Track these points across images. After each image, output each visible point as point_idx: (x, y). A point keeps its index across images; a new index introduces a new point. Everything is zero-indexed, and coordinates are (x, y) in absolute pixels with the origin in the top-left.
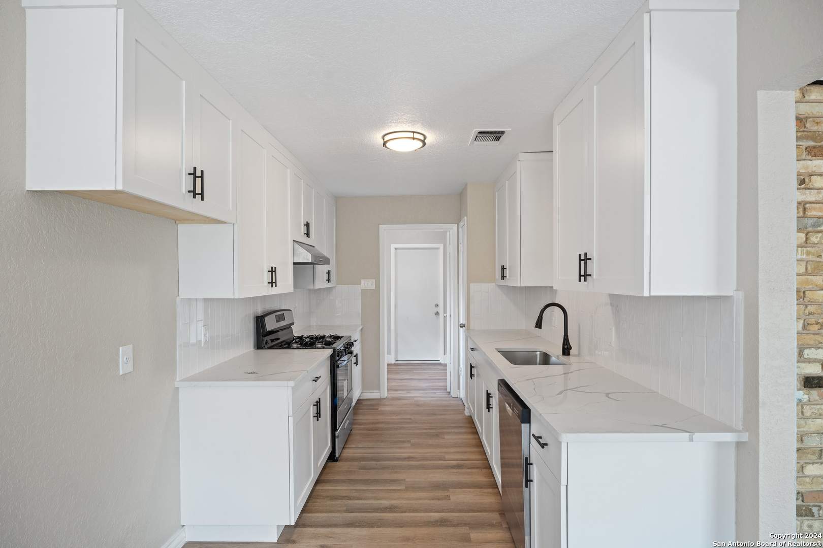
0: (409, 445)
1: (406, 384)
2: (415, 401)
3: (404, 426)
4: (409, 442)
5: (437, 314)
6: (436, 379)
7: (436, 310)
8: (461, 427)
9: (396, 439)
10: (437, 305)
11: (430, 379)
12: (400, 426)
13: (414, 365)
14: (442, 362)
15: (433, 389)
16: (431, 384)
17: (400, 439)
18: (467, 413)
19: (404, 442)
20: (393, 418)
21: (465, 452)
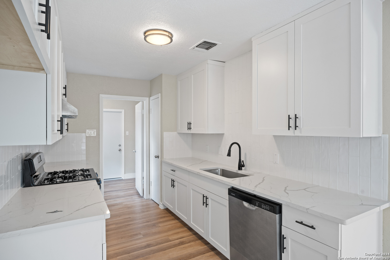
0: (142, 236)
1: (110, 194)
2: (125, 205)
3: (129, 223)
4: (140, 234)
5: (120, 150)
6: (126, 189)
7: (119, 148)
8: (164, 217)
9: (130, 234)
10: (120, 145)
11: (123, 190)
12: (127, 224)
13: (107, 182)
14: (124, 178)
15: (129, 196)
16: (126, 193)
17: (133, 233)
18: (161, 207)
19: (136, 235)
20: (118, 219)
21: (178, 233)
